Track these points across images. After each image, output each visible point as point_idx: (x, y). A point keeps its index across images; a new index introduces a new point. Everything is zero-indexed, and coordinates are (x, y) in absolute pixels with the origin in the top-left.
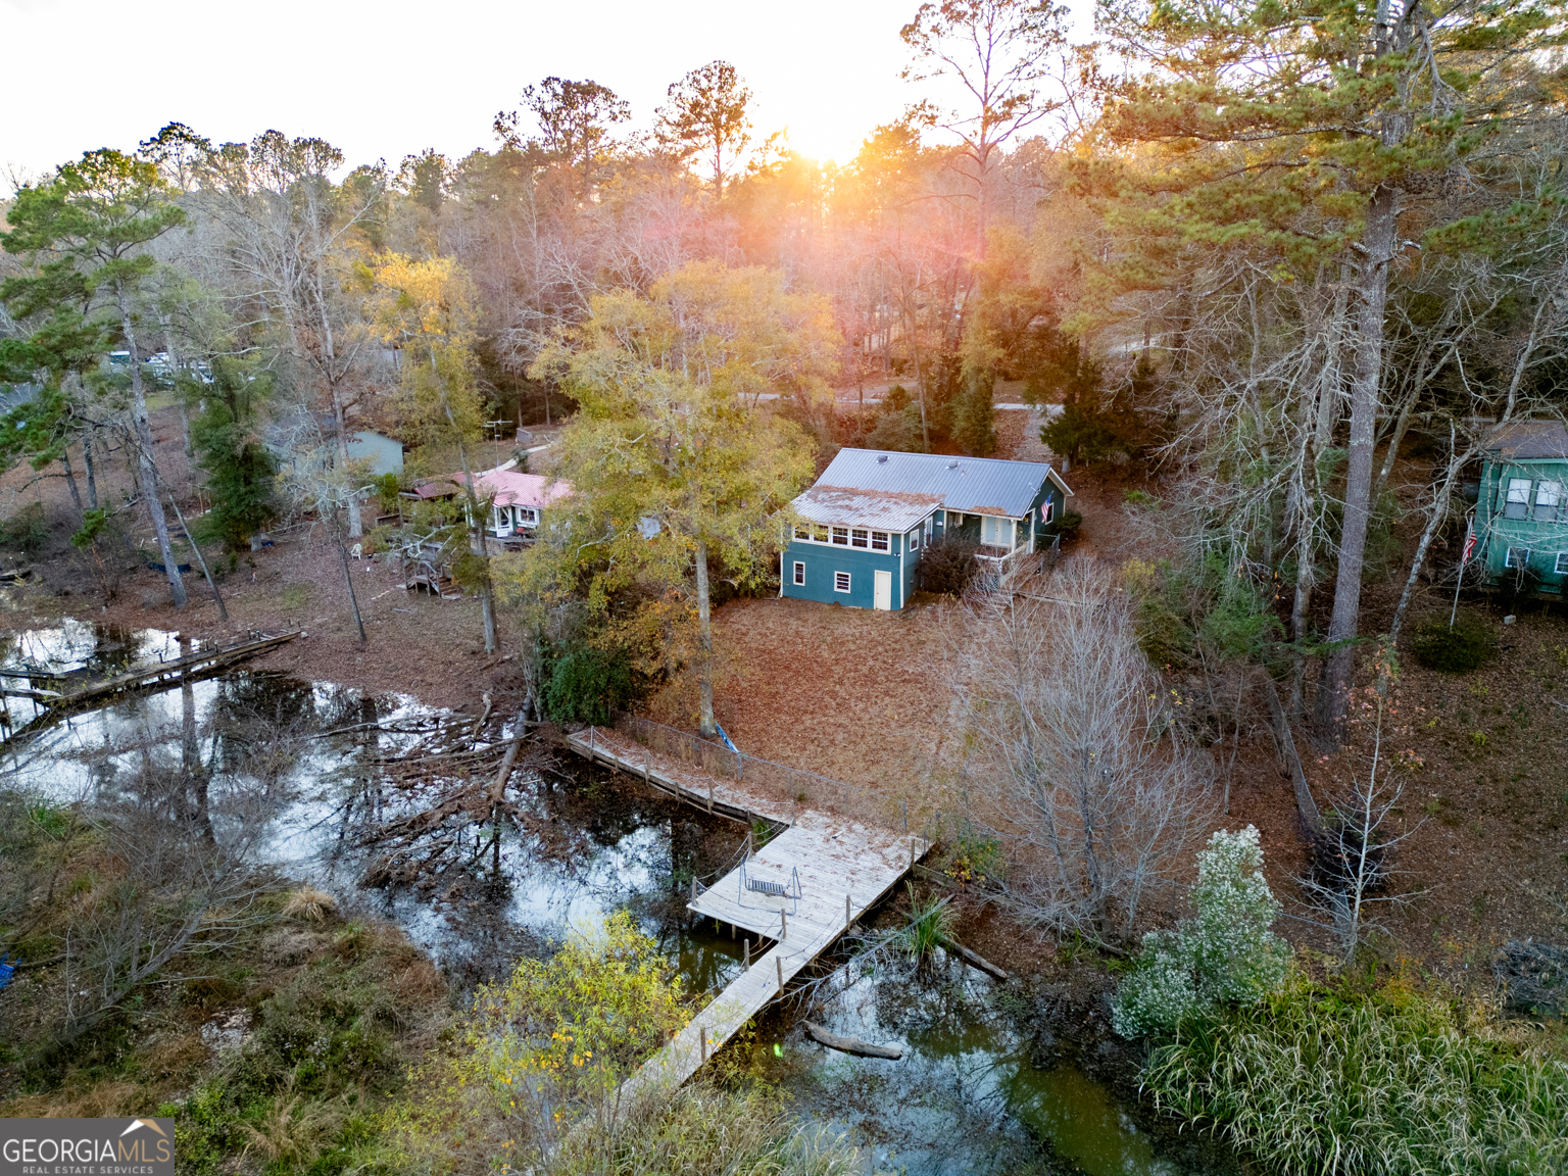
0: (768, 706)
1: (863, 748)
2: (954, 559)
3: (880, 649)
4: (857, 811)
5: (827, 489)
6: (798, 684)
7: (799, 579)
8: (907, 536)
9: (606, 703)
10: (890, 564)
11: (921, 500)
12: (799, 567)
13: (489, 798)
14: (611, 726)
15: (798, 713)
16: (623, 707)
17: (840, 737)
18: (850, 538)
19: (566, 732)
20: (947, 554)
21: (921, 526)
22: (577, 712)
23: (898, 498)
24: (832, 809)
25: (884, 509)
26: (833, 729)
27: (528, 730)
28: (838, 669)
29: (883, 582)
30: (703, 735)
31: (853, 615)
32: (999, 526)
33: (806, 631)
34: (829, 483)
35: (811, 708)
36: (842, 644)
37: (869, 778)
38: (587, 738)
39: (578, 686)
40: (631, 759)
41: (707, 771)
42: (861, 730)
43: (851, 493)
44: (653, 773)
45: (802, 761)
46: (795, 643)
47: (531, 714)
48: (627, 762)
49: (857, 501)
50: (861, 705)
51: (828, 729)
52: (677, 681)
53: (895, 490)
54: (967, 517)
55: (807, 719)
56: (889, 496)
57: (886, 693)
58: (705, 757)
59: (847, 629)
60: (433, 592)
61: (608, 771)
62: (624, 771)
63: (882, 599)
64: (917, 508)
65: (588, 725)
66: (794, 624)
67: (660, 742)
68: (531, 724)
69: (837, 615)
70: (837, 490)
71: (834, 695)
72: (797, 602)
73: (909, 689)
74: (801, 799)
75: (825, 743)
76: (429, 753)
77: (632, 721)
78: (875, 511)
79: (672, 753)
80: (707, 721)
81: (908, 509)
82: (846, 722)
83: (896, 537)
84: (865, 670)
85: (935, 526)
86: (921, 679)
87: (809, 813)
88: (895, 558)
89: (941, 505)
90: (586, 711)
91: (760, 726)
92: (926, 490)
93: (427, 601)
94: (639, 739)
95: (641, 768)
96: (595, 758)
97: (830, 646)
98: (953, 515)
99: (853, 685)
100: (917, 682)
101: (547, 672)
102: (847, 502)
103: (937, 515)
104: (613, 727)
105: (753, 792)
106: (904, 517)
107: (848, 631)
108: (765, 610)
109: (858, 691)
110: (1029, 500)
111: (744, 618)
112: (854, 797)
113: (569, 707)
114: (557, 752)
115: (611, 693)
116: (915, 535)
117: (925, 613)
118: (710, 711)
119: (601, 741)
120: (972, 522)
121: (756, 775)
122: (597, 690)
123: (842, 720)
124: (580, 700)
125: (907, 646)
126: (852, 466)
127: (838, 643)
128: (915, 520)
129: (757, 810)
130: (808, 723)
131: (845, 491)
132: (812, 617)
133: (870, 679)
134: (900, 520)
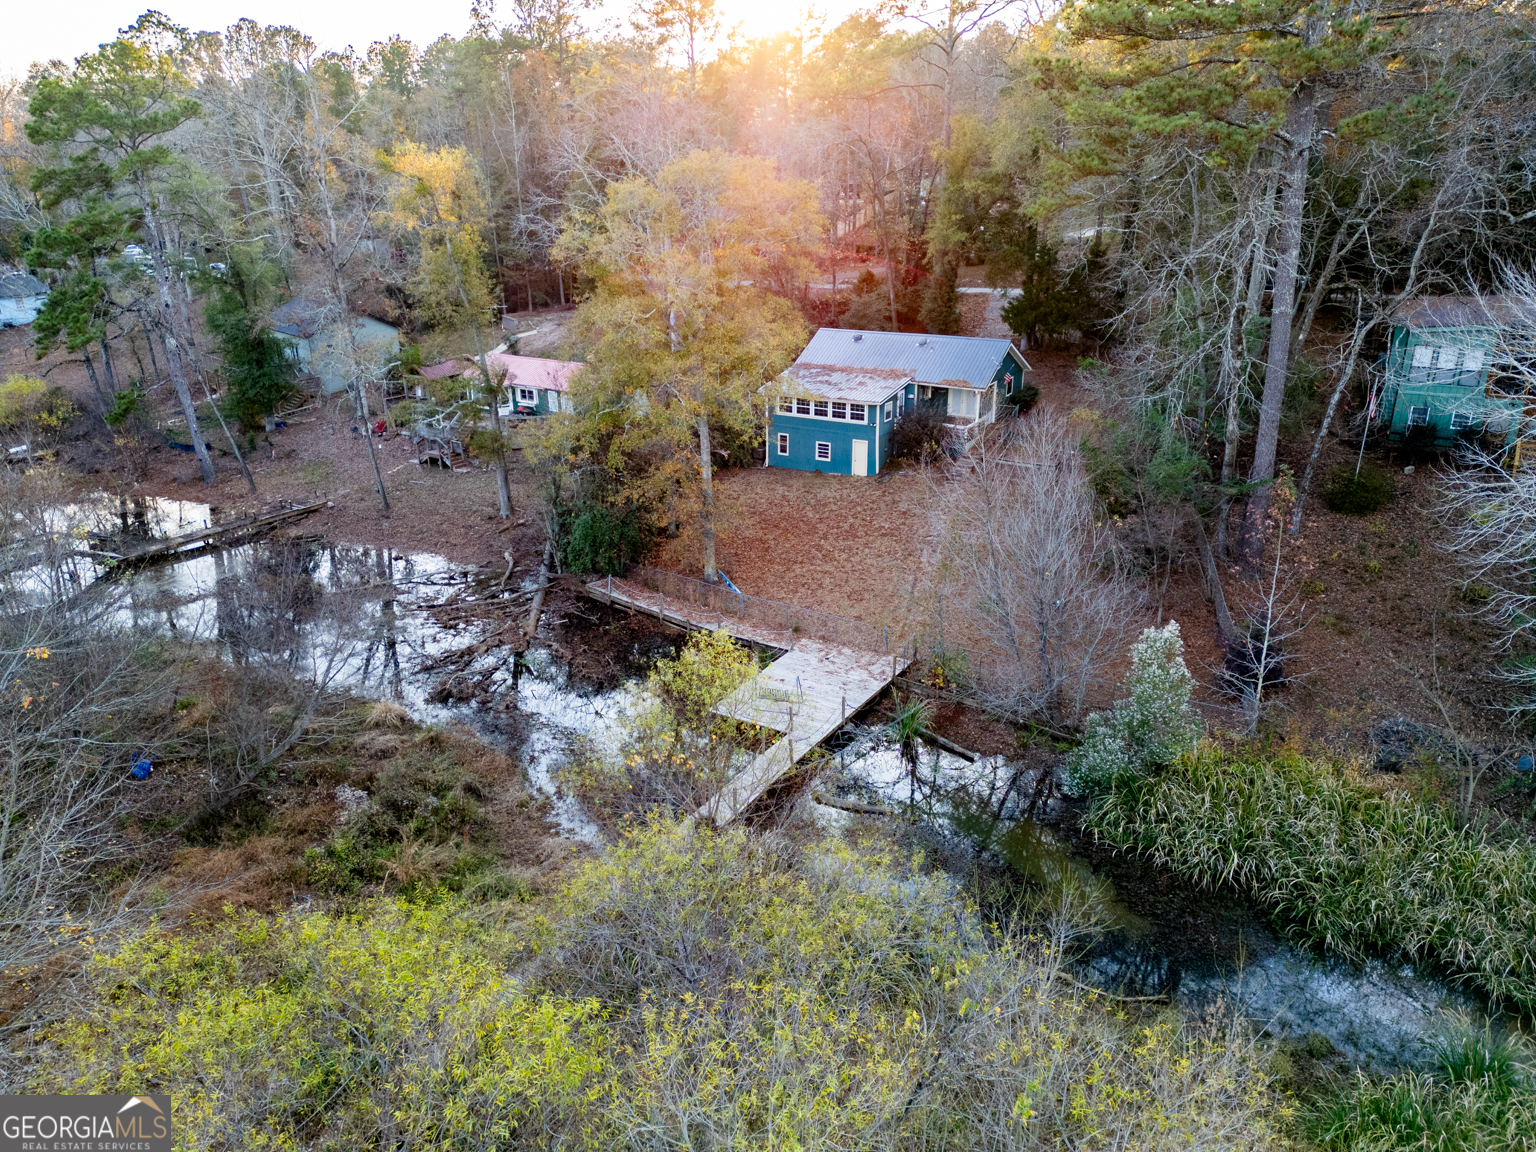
0: (762, 558)
1: (847, 589)
2: (926, 426)
3: (859, 508)
4: (845, 638)
5: (807, 366)
6: (787, 539)
7: (783, 450)
8: (882, 407)
9: (619, 556)
10: (866, 433)
11: (894, 374)
12: (783, 438)
13: (525, 634)
14: (623, 576)
15: (789, 564)
16: (634, 560)
17: (827, 581)
18: (830, 410)
19: (584, 583)
20: (919, 422)
21: (894, 398)
22: (594, 565)
23: (874, 373)
24: (823, 638)
25: (861, 384)
26: (820, 576)
27: (550, 580)
28: (822, 527)
29: (860, 449)
30: (708, 582)
31: (833, 481)
32: (964, 397)
33: (791, 495)
34: (808, 361)
35: (800, 559)
36: (825, 505)
37: (854, 613)
38: (605, 586)
39: (594, 541)
40: (644, 602)
41: (714, 610)
42: (845, 575)
43: (830, 369)
44: (666, 613)
45: (795, 601)
46: (782, 506)
47: (551, 567)
48: (642, 604)
49: (836, 377)
50: (844, 556)
51: (816, 576)
53: (869, 367)
54: (936, 390)
55: (797, 567)
56: (865, 371)
57: (866, 545)
58: (712, 600)
59: (829, 492)
60: (444, 466)
61: (626, 613)
62: (640, 612)
63: (859, 467)
64: (890, 382)
65: (604, 576)
66: (780, 489)
67: (670, 588)
68: (552, 575)
69: (818, 481)
70: (817, 367)
71: (819, 548)
72: (783, 469)
73: (886, 542)
74: (796, 630)
75: (814, 586)
76: (464, 600)
77: (645, 571)
78: (853, 385)
79: (681, 597)
80: (711, 569)
81: (883, 383)
82: (832, 569)
83: (872, 408)
84: (846, 526)
85: (907, 399)
86: (897, 533)
87: (804, 641)
88: (871, 428)
89: (912, 379)
90: (602, 563)
91: (756, 574)
92: (898, 366)
93: (440, 474)
94: (650, 586)
95: (655, 609)
96: (613, 602)
97: (814, 508)
98: (923, 388)
99: (836, 539)
100: (893, 535)
101: (566, 530)
102: (826, 378)
103: (908, 388)
104: (625, 577)
105: (755, 626)
106: (878, 391)
107: (830, 494)
108: (753, 478)
109: (841, 544)
110: (992, 373)
111: (734, 485)
112: (841, 629)
113: (588, 560)
114: (579, 598)
115: (623, 548)
116: (889, 407)
117: (898, 476)
118: (713, 563)
119: (618, 587)
120: (940, 394)
121: (755, 611)
122: (611, 545)
123: (828, 567)
124: (596, 553)
125: (882, 505)
126: (831, 344)
127: (821, 505)
128: (889, 393)
129: (759, 640)
130: (798, 571)
131: (824, 367)
132: (797, 483)
133: (852, 534)
134: (874, 393)
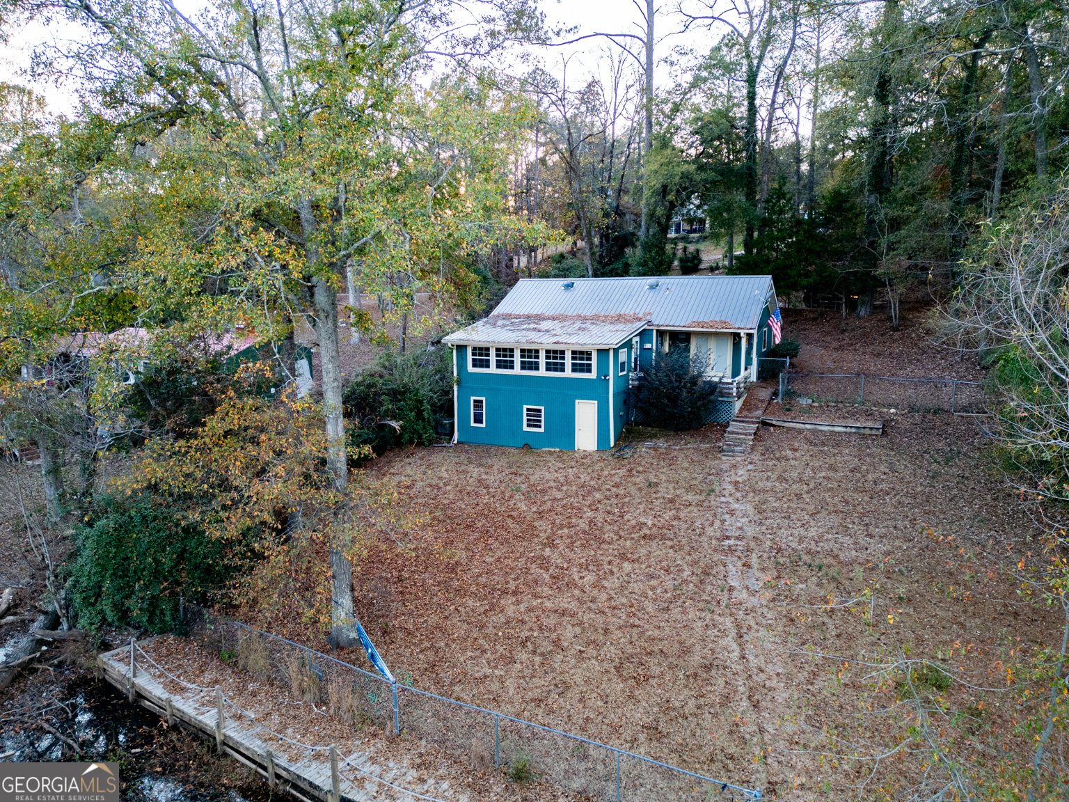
0: (444, 585)
3: (598, 496)
5: (506, 317)
6: (488, 548)
7: (478, 419)
8: (615, 354)
10: (594, 390)
12: (478, 404)
14: (184, 633)
15: (493, 596)
18: (542, 361)
23: (596, 319)
25: (582, 329)
26: (553, 619)
28: (543, 527)
29: (586, 415)
30: (335, 645)
31: (550, 458)
32: (713, 349)
33: (491, 479)
34: (508, 311)
35: (512, 585)
36: (544, 492)
40: (197, 700)
43: (537, 318)
46: (478, 495)
48: (188, 705)
49: (545, 325)
50: (590, 578)
51: (545, 621)
53: (588, 312)
54: (675, 335)
55: (510, 607)
56: (584, 318)
57: (623, 557)
58: (333, 688)
59: (546, 473)
62: (183, 723)
63: (586, 438)
64: (620, 326)
66: (475, 471)
67: (257, 660)
69: (529, 459)
70: (520, 317)
71: (544, 563)
72: (477, 446)
73: (657, 550)
77: (213, 623)
78: (571, 330)
79: (276, 682)
80: (342, 616)
81: (612, 327)
82: (573, 606)
83: (603, 352)
84: (583, 524)
85: (642, 349)
86: (670, 534)
88: (602, 384)
89: (648, 323)
90: (138, 609)
94: (223, 655)
95: (210, 720)
96: (140, 696)
97: (527, 495)
98: (661, 334)
99: (570, 547)
100: (664, 538)
102: (533, 326)
103: (644, 334)
104: (182, 635)
107: (548, 476)
108: (437, 458)
109: (580, 555)
110: (754, 313)
111: (408, 468)
116: (623, 355)
117: (644, 449)
118: (347, 601)
120: (680, 340)
122: (158, 574)
123: (565, 602)
124: (128, 592)
125: (633, 490)
127: (537, 492)
128: (621, 338)
130: (511, 611)
131: (528, 317)
132: (498, 463)
133: (593, 536)
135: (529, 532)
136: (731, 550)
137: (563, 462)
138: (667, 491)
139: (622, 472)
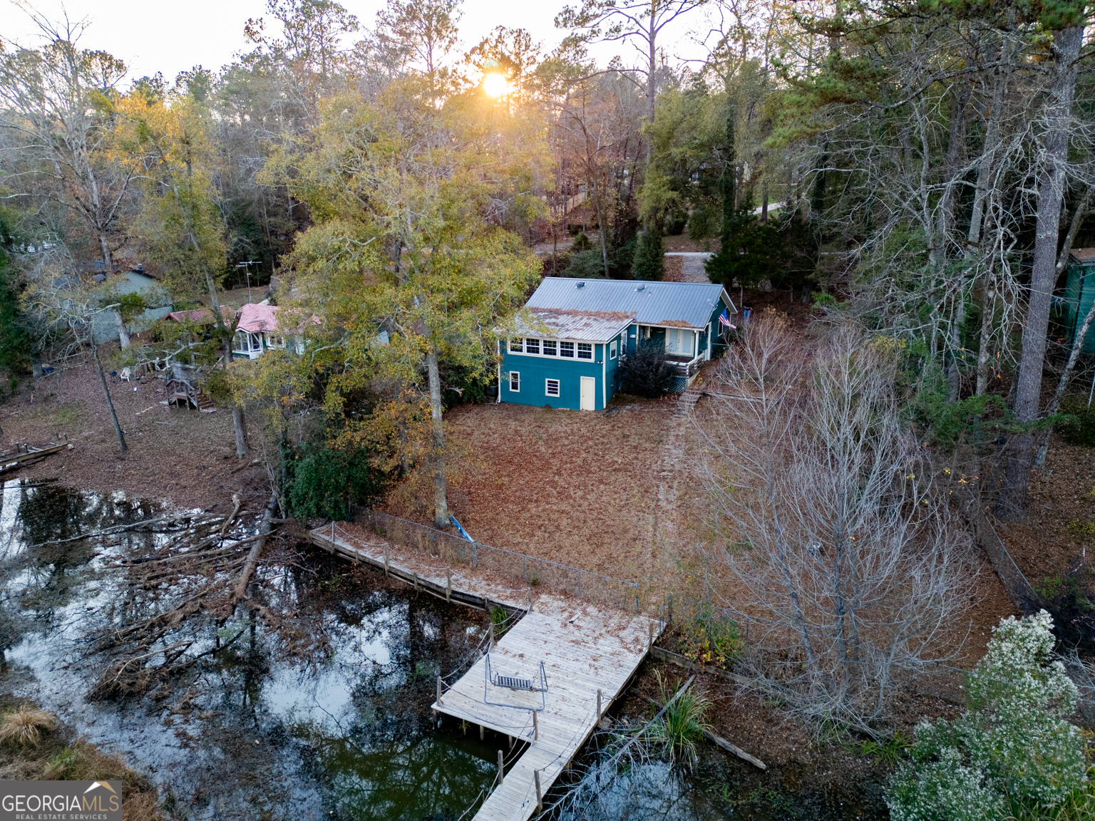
0: (496, 496)
1: (587, 531)
2: (650, 364)
3: (591, 443)
4: (589, 593)
5: (535, 310)
6: (521, 475)
7: (515, 386)
8: (608, 345)
9: (346, 499)
10: (593, 370)
11: (616, 316)
12: (515, 376)
13: (232, 595)
14: (351, 521)
15: (523, 502)
16: (362, 503)
17: (564, 522)
18: (558, 349)
19: (309, 528)
20: (644, 359)
21: (618, 338)
22: (319, 508)
23: (597, 315)
24: (564, 592)
25: (586, 325)
26: (556, 516)
27: (273, 526)
28: (555, 462)
29: (587, 386)
30: (438, 526)
31: (563, 416)
32: (681, 337)
33: (523, 430)
34: (536, 305)
35: (535, 497)
36: (557, 440)
37: (595, 560)
38: (328, 533)
39: (319, 485)
40: (371, 552)
41: (444, 559)
42: (583, 515)
43: (556, 313)
44: (393, 564)
45: (532, 547)
46: (515, 441)
47: (276, 512)
48: (367, 554)
49: (562, 319)
50: (580, 493)
51: (552, 516)
52: (413, 477)
53: (593, 310)
54: (654, 330)
55: (532, 506)
56: (589, 314)
57: (601, 482)
58: (441, 547)
59: (559, 427)
60: (192, 407)
61: (349, 563)
62: (364, 562)
63: (588, 401)
64: (613, 323)
65: (329, 520)
66: (513, 424)
67: (398, 534)
68: (276, 520)
69: (549, 416)
70: (543, 310)
71: (554, 484)
72: (515, 405)
73: (620, 477)
74: (535, 584)
75: (552, 528)
76: (176, 552)
77: (373, 515)
78: (579, 326)
79: (410, 544)
80: (442, 511)
81: (607, 324)
82: (568, 508)
83: (599, 346)
84: (579, 461)
85: (629, 338)
86: (630, 468)
87: (544, 597)
88: (598, 365)
89: (634, 320)
90: (327, 508)
91: (490, 515)
92: (620, 309)
93: (186, 414)
94: (379, 531)
95: (380, 560)
96: (337, 551)
97: (546, 442)
98: (643, 328)
99: (570, 475)
100: (626, 470)
101: (290, 473)
102: (553, 320)
103: (630, 329)
104: (353, 521)
105: (489, 579)
106: (604, 331)
107: (560, 429)
108: (486, 414)
109: (575, 480)
110: (708, 314)
111: (469, 420)
112: (584, 580)
113: (312, 505)
114: (300, 547)
115: (351, 490)
116: (614, 346)
117: (625, 410)
118: (444, 504)
119: (342, 535)
120: (658, 333)
121: (489, 561)
122: (337, 488)
123: (564, 507)
124: (322, 497)
125: (613, 440)
126: (554, 292)
127: (552, 439)
128: (613, 333)
129: (493, 597)
130: (534, 511)
131: (550, 311)
132: (528, 418)
133: (585, 469)
134: (601, 333)
135: (547, 465)
136: (664, 478)
137: (571, 418)
138: (634, 440)
139: (607, 427)
